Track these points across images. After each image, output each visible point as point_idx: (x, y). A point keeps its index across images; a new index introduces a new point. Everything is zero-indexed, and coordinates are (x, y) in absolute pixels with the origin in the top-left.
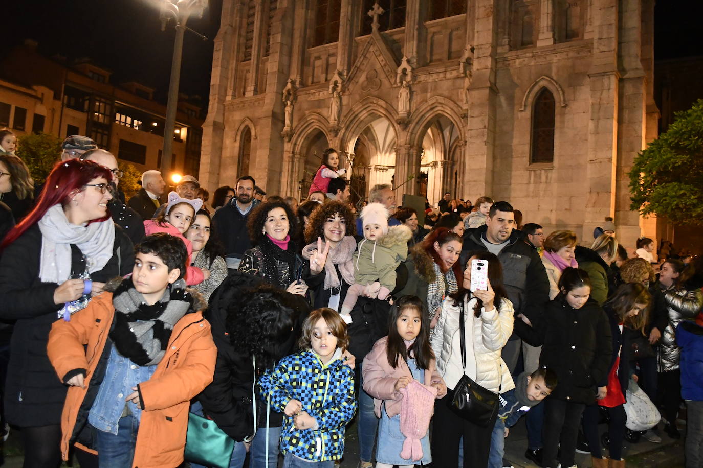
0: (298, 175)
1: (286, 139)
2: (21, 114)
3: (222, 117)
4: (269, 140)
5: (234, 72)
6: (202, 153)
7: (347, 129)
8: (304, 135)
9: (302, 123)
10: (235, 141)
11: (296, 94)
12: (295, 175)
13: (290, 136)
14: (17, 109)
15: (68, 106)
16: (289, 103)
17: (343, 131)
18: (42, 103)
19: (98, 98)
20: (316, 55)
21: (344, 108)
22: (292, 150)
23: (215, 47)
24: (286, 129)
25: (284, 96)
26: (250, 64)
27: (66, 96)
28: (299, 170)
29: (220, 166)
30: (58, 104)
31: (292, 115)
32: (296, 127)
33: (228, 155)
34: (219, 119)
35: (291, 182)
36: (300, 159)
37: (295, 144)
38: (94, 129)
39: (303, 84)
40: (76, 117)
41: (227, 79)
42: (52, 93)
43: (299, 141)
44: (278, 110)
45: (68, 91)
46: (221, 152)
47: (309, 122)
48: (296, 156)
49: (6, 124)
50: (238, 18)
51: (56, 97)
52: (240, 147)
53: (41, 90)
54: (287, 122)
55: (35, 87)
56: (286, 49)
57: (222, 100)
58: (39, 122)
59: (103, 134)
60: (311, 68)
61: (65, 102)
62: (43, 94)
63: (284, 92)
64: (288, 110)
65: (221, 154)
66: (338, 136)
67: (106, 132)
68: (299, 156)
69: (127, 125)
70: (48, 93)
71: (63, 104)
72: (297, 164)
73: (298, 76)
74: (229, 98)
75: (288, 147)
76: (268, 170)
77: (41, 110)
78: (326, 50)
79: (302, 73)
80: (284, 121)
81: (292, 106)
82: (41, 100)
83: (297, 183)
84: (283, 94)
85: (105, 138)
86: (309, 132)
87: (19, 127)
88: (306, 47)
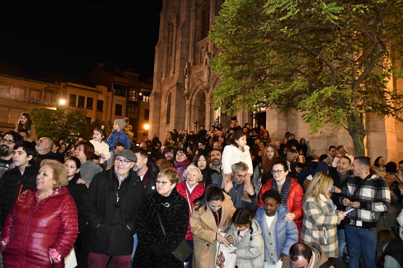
0: (194, 119)
1: (186, 98)
2: (90, 100)
3: (160, 90)
4: (175, 99)
5: (166, 63)
6: (150, 111)
7: (214, 87)
8: (196, 94)
9: (194, 86)
10: (166, 102)
11: (190, 70)
12: (192, 119)
13: (188, 95)
14: (88, 98)
15: (117, 94)
16: (187, 76)
17: (211, 88)
18: (101, 94)
19: (131, 89)
20: (202, 45)
21: (212, 74)
22: (189, 104)
23: (156, 50)
24: (186, 92)
25: (185, 72)
26: (171, 58)
27: (114, 90)
28: (194, 116)
29: (160, 117)
30: (110, 94)
31: (189, 83)
32: (191, 89)
33: (163, 111)
34: (158, 91)
35: (190, 123)
36: (194, 109)
37: (191, 100)
38: (130, 105)
39: (195, 64)
40: (120, 100)
41: (163, 67)
42: (106, 89)
43: (193, 97)
44: (181, 81)
45: (116, 87)
46: (160, 109)
47: (197, 86)
48: (192, 107)
49: (82, 106)
50: (167, 33)
51: (109, 90)
52: (168, 106)
53: (100, 87)
54: (186, 87)
55: (97, 86)
56: (185, 45)
57: (159, 80)
58: (100, 104)
59: (135, 108)
60: (199, 54)
61: (114, 92)
62: (102, 90)
63: (185, 70)
64: (186, 80)
65: (160, 111)
66: (209, 92)
67: (136, 106)
68: (194, 107)
69: (146, 101)
70: (104, 89)
71: (113, 94)
72: (193, 112)
73: (192, 59)
74: (163, 78)
75: (188, 102)
76: (175, 117)
77: (101, 98)
78: (206, 42)
79: (194, 58)
80: (184, 87)
81: (189, 78)
82: (101, 93)
83: (193, 123)
84: (184, 71)
85: (136, 109)
86: (198, 92)
87: (89, 107)
88: (197, 41)
